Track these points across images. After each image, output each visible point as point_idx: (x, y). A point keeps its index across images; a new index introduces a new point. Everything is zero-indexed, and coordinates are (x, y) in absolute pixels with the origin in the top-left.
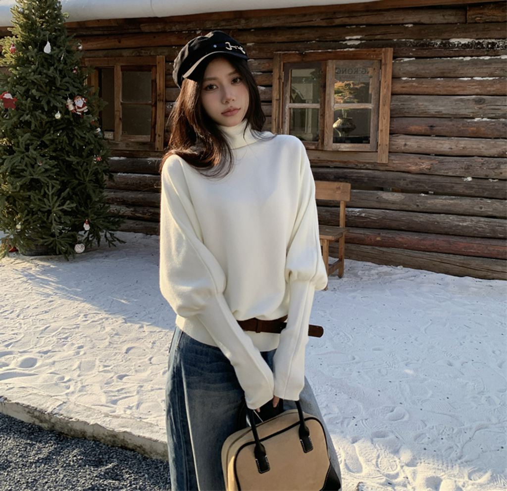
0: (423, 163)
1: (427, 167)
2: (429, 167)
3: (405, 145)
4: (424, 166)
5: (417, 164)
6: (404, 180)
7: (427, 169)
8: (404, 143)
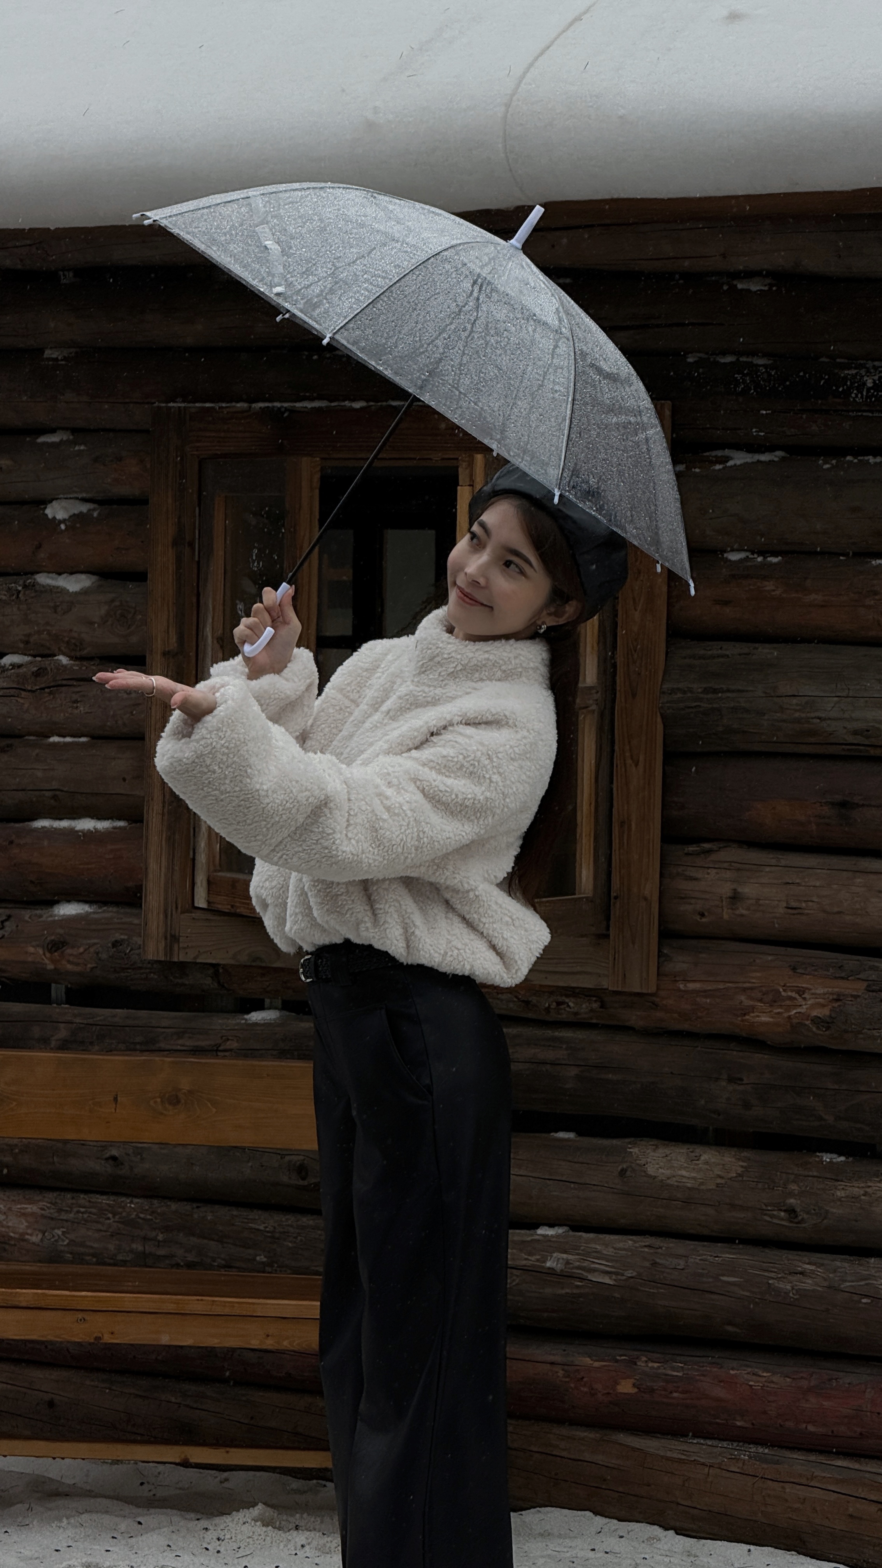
0: (801, 992)
1: (814, 1013)
2: (826, 1012)
3: (735, 898)
4: (803, 1010)
5: (775, 999)
6: (731, 1080)
7: (816, 1020)
8: (726, 890)
